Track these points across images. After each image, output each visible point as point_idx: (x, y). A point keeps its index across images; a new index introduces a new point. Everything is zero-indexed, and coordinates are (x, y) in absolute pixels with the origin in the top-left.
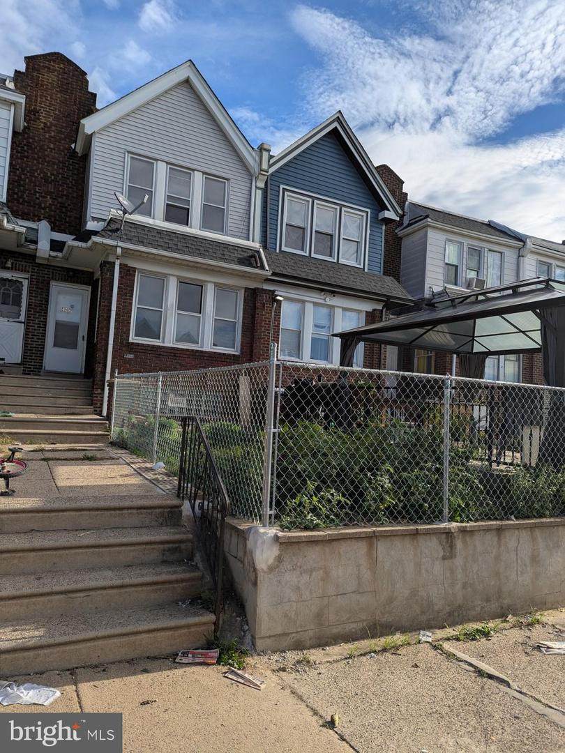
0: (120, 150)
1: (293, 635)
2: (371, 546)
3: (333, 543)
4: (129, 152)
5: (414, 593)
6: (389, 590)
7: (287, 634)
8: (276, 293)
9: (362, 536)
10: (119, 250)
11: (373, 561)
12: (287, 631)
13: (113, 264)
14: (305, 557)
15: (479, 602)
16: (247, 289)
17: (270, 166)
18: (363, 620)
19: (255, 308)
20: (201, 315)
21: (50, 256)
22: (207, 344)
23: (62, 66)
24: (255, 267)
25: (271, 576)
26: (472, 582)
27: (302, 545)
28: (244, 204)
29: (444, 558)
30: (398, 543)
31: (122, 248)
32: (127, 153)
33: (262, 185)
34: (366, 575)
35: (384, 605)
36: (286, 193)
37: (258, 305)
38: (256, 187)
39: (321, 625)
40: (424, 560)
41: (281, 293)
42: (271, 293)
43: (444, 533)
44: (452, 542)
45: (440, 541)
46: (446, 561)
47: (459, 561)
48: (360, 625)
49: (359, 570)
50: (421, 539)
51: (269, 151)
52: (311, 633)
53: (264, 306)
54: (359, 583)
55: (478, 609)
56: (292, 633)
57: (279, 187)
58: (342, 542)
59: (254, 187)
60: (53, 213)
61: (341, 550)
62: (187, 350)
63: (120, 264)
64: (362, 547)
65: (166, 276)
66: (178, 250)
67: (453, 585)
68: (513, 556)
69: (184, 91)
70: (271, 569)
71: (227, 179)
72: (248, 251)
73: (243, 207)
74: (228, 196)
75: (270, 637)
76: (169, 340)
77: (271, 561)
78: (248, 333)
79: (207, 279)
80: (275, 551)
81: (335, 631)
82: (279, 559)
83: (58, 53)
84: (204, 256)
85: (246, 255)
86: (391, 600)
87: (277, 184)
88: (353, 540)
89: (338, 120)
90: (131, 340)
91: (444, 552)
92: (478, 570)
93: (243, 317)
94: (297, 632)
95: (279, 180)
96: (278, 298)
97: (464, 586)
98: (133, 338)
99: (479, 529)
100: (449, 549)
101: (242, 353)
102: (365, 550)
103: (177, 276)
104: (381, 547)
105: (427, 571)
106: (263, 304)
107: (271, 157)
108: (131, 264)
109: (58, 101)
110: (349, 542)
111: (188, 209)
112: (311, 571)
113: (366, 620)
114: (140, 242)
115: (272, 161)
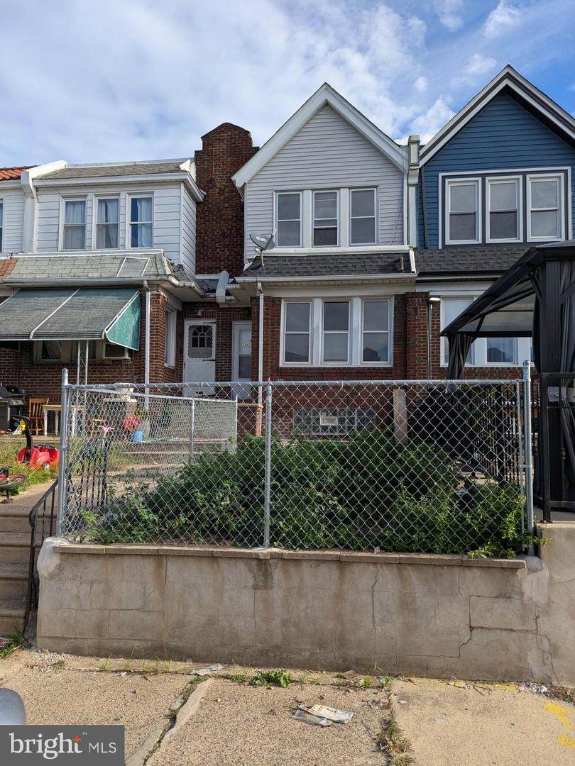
0: (268, 192)
1: (72, 640)
2: (159, 566)
3: (116, 558)
4: (276, 191)
5: (211, 621)
6: (180, 614)
7: (66, 639)
8: (431, 294)
9: (143, 553)
10: (259, 285)
11: (162, 581)
12: (65, 636)
13: (258, 298)
14: (86, 568)
15: (308, 647)
16: (397, 296)
17: (421, 158)
18: (148, 640)
19: (406, 315)
20: (348, 332)
21: (226, 300)
22: (356, 360)
23: (229, 133)
24: (399, 272)
25: (52, 583)
26: (297, 621)
27: (83, 557)
28: (396, 206)
29: (255, 588)
30: (193, 565)
31: (262, 282)
32: (274, 193)
33: (415, 181)
34: (154, 594)
35: (173, 628)
36: (447, 180)
37: (410, 310)
38: (408, 185)
39: (101, 636)
40: (228, 587)
41: (436, 293)
42: (424, 295)
43: (255, 559)
44: (266, 570)
45: (249, 568)
46: (259, 593)
47: (277, 594)
48: (145, 644)
49: (145, 588)
50: (224, 565)
51: (418, 142)
52: (90, 642)
53: (416, 312)
54: (145, 602)
55: (307, 654)
56: (71, 638)
57: (438, 176)
58: (125, 557)
59: (405, 186)
60: (230, 263)
61: (124, 566)
62: (334, 369)
63: (265, 297)
64: (148, 566)
65: (311, 299)
66: (316, 273)
67: (267, 620)
68: (366, 598)
69: (325, 115)
70: (52, 576)
71: (376, 187)
72: (394, 256)
73: (395, 210)
74: (377, 203)
75: (50, 637)
76: (317, 359)
77: (51, 568)
78: (400, 343)
79: (351, 295)
80: (56, 560)
81: (115, 644)
82: (60, 568)
83: (226, 123)
84: (342, 273)
85: (392, 260)
86: (181, 625)
87: (434, 173)
88: (138, 557)
89: (508, 76)
90: (281, 365)
91: (255, 580)
92: (307, 608)
93: (395, 326)
94: (75, 638)
95: (435, 168)
96: (432, 299)
97: (285, 623)
98: (282, 363)
99: (310, 560)
100: (262, 578)
101: (395, 365)
102: (152, 569)
103: (322, 298)
104: (172, 568)
105: (231, 599)
106: (416, 310)
107: (421, 147)
108: (276, 294)
109: (229, 165)
110: (133, 558)
111: (336, 228)
112: (92, 583)
113: (151, 640)
114: (280, 273)
115: (422, 152)
